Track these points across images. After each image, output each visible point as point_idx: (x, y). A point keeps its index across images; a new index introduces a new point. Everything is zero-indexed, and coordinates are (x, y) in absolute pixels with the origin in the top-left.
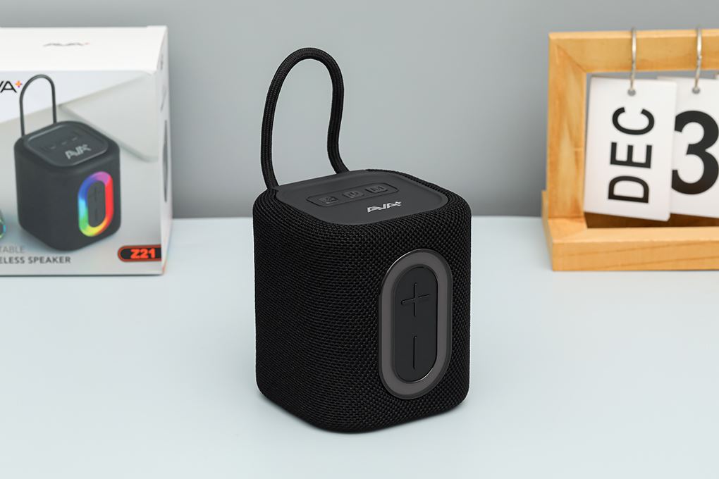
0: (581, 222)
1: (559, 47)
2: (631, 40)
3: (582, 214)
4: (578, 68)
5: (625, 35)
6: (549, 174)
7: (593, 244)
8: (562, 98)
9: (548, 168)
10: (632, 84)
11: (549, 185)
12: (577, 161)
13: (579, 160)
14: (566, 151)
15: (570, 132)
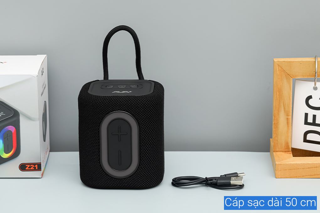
0: (290, 153)
1: (278, 65)
2: (315, 61)
3: (291, 150)
4: (288, 76)
5: (312, 59)
6: (274, 130)
7: (296, 164)
8: (280, 91)
9: (273, 126)
10: (315, 84)
11: (274, 136)
12: (288, 123)
13: (289, 122)
14: (282, 118)
15: (284, 108)
